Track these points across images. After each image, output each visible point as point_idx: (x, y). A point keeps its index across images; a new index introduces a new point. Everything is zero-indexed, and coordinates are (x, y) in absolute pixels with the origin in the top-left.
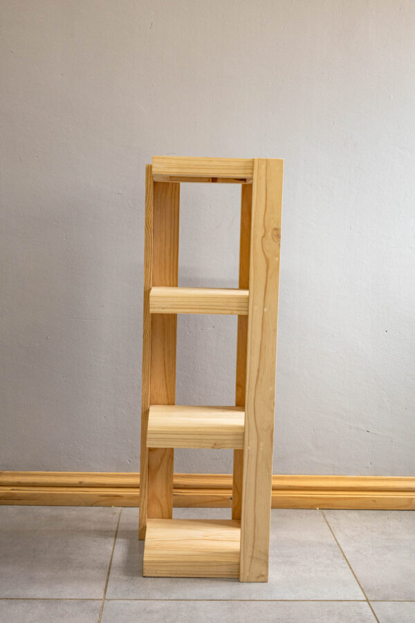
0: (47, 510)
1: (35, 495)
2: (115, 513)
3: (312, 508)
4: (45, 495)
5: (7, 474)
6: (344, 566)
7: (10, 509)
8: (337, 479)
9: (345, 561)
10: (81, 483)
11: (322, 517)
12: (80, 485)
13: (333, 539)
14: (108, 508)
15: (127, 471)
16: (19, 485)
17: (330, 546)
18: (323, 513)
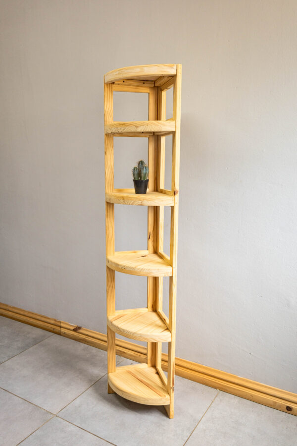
3: (215, 388)
9: (189, 435)
11: (214, 396)
16: (88, 335)
17: (195, 420)
18: (218, 393)
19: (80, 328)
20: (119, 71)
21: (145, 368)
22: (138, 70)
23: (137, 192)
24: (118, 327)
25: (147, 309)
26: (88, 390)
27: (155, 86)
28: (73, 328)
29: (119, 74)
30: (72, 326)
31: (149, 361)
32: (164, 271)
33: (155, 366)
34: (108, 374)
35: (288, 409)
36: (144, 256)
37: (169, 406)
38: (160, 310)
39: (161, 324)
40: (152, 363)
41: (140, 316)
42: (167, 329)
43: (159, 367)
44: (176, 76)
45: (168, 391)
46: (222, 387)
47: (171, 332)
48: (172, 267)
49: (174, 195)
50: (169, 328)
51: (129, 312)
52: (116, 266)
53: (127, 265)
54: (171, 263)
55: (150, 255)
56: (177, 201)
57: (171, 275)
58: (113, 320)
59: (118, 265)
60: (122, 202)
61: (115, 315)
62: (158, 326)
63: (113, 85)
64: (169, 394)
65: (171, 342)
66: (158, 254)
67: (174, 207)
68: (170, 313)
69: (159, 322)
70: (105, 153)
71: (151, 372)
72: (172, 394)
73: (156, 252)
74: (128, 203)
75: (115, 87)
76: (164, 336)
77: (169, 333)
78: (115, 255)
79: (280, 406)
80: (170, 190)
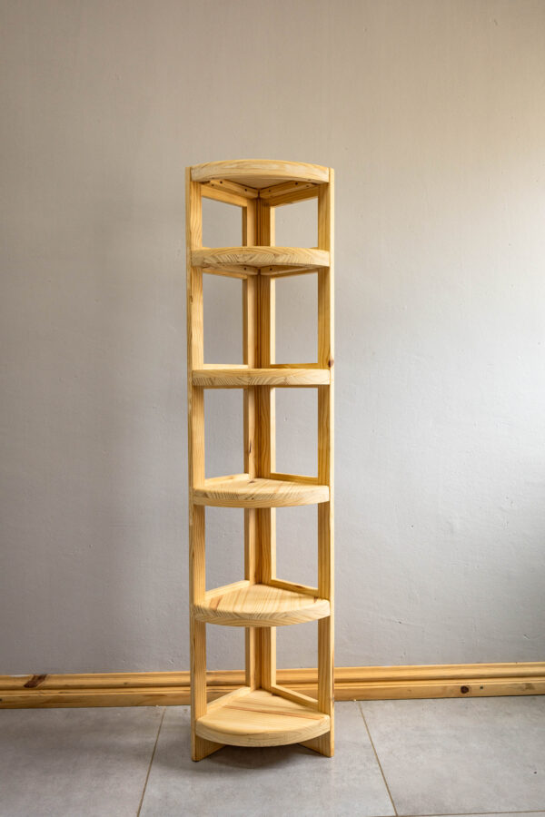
0: (92, 712)
1: (84, 696)
2: (157, 715)
3: (350, 699)
5: (56, 678)
6: (376, 771)
7: (58, 711)
8: (373, 670)
9: (378, 765)
10: (126, 683)
11: (359, 710)
12: (126, 686)
13: (368, 737)
14: (151, 708)
15: (170, 670)
16: (66, 687)
17: (364, 746)
18: (360, 705)
19: (42, 678)
21: (245, 693)
22: (275, 167)
24: (236, 614)
25: (247, 582)
26: (152, 772)
27: (259, 197)
28: (24, 683)
30: (18, 678)
31: (252, 681)
32: (320, 494)
33: (260, 687)
34: (196, 721)
35: (465, 690)
36: (251, 482)
37: (329, 733)
38: (274, 577)
39: (296, 595)
40: (256, 683)
41: (248, 592)
42: (316, 598)
43: (274, 685)
44: (327, 185)
45: (322, 709)
46: (362, 694)
47: (329, 600)
48: (329, 485)
49: (327, 366)
50: (321, 594)
51: (224, 591)
52: (231, 499)
53: (257, 492)
54: (323, 479)
55: (256, 480)
56: (333, 377)
57: (327, 500)
58: (214, 607)
59: (237, 495)
60: (246, 381)
61: (205, 599)
62: (295, 598)
63: (203, 186)
64: (325, 713)
65: (329, 618)
66: (267, 478)
67: (329, 386)
68: (323, 567)
69: (288, 593)
70: (190, 299)
71: (263, 696)
72: (333, 711)
73: (259, 475)
74: (260, 383)
75: (205, 190)
76: (322, 609)
77: (325, 602)
78: (204, 484)
79: (452, 691)
80: (316, 361)
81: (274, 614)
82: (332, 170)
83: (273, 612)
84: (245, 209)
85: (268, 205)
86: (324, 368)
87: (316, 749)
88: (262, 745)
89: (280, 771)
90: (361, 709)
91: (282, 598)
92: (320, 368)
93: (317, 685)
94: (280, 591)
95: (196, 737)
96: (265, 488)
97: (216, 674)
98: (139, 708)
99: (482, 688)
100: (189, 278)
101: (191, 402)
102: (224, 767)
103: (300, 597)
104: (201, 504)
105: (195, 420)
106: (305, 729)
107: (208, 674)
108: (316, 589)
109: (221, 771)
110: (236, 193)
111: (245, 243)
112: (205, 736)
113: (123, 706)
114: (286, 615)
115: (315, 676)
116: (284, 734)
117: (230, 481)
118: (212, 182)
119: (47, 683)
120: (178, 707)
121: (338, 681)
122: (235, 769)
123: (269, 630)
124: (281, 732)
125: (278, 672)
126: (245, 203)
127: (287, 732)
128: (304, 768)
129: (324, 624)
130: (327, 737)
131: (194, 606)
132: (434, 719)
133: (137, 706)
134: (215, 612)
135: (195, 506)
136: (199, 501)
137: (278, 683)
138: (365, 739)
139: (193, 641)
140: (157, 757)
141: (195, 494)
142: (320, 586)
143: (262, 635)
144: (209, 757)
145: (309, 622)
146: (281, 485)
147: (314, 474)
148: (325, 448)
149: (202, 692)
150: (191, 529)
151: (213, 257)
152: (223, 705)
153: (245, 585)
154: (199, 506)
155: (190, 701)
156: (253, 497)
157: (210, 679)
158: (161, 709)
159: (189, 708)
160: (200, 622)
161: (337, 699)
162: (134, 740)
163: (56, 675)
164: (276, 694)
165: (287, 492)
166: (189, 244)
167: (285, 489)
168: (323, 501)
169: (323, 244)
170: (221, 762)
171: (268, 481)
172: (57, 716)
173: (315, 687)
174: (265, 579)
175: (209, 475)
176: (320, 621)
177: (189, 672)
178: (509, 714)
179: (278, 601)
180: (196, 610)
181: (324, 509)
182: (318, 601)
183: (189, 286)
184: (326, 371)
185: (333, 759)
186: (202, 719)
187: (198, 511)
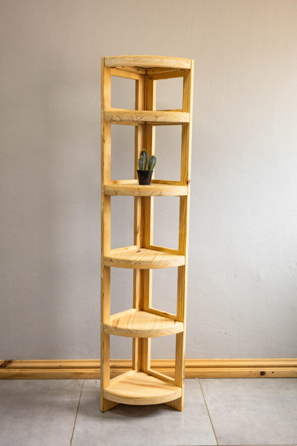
0: (40, 382)
1: (34, 373)
3: (194, 377)
4: (39, 373)
5: (17, 362)
6: (207, 420)
7: (20, 381)
8: (208, 361)
9: (208, 417)
10: (60, 366)
12: (60, 367)
13: (203, 401)
14: (76, 380)
15: (87, 359)
16: (25, 368)
17: (201, 405)
18: (199, 381)
19: (10, 362)
20: (134, 57)
21: (132, 374)
22: (157, 60)
23: (141, 183)
24: (128, 330)
25: (135, 310)
27: (146, 74)
29: (134, 61)
31: (136, 367)
32: (180, 261)
33: (141, 370)
34: (103, 390)
35: (262, 373)
36: (138, 251)
37: (181, 398)
38: (150, 307)
39: (164, 318)
40: (138, 368)
41: (135, 316)
42: (175, 321)
43: (149, 369)
44: (189, 70)
45: (177, 384)
46: (201, 375)
47: (183, 322)
48: (185, 255)
49: (186, 184)
50: (178, 319)
51: (120, 315)
52: (127, 264)
53: (142, 260)
54: (181, 252)
55: (141, 250)
56: (189, 190)
57: (183, 264)
58: (115, 325)
59: (130, 261)
60: (137, 193)
61: (110, 321)
62: (163, 320)
63: (111, 69)
64: (179, 387)
65: (182, 333)
66: (147, 248)
67: (187, 196)
68: (180, 303)
69: (159, 317)
70: (103, 141)
71: (142, 376)
72: (183, 386)
73: (143, 246)
74: (145, 195)
75: (113, 71)
76: (179, 327)
77: (181, 323)
78: (111, 253)
79: (255, 374)
80: (179, 180)
81: (150, 331)
82: (193, 61)
83: (150, 329)
84: (137, 81)
85: (152, 79)
86: (184, 185)
87: (173, 406)
88: (142, 404)
89: (151, 418)
90: (200, 384)
91: (155, 321)
92: (182, 185)
93: (174, 369)
94: (154, 316)
95: (104, 399)
96: (146, 256)
97: (115, 361)
98: (68, 380)
99: (273, 373)
100: (102, 128)
101: (103, 204)
102: (119, 416)
103: (166, 320)
104: (109, 265)
105: (105, 215)
106: (168, 396)
107: (111, 361)
108: (176, 315)
109: (118, 418)
110: (132, 72)
111: (137, 108)
112: (109, 398)
113: (59, 379)
114: (158, 331)
115: (174, 364)
116: (155, 398)
117: (126, 251)
118: (117, 67)
119: (13, 365)
120: (92, 380)
121: (187, 367)
122: (126, 417)
123: (147, 339)
124: (153, 397)
125: (151, 361)
126: (137, 77)
127: (157, 397)
128: (166, 417)
129: (179, 336)
130: (179, 400)
131: (104, 324)
132: (243, 390)
133: (67, 379)
134: (116, 328)
135: (104, 266)
136: (107, 264)
137: (152, 367)
138: (202, 402)
139: (103, 344)
140: (80, 409)
141: (104, 259)
142: (178, 314)
143: (143, 342)
144: (111, 410)
145: (170, 336)
146: (156, 254)
147: (176, 248)
148: (183, 233)
149: (107, 372)
150: (102, 279)
151: (118, 116)
152: (120, 380)
153: (134, 311)
154: (107, 266)
155: (100, 377)
156: (139, 263)
157: (111, 364)
158: (81, 381)
159: (99, 381)
160: (106, 334)
161: (186, 377)
162: (66, 399)
163: (18, 360)
164: (150, 374)
165: (160, 260)
166: (103, 106)
167: (159, 257)
168: (181, 265)
169: (186, 108)
170: (118, 413)
171: (149, 251)
172: (19, 384)
173: (173, 370)
174: (145, 308)
175: (113, 247)
176: (177, 334)
177: (100, 360)
178: (287, 389)
179: (153, 322)
180: (104, 327)
181: (181, 269)
182: (177, 323)
183: (103, 133)
184: (185, 187)
185: (182, 412)
186: (108, 389)
187: (106, 269)
